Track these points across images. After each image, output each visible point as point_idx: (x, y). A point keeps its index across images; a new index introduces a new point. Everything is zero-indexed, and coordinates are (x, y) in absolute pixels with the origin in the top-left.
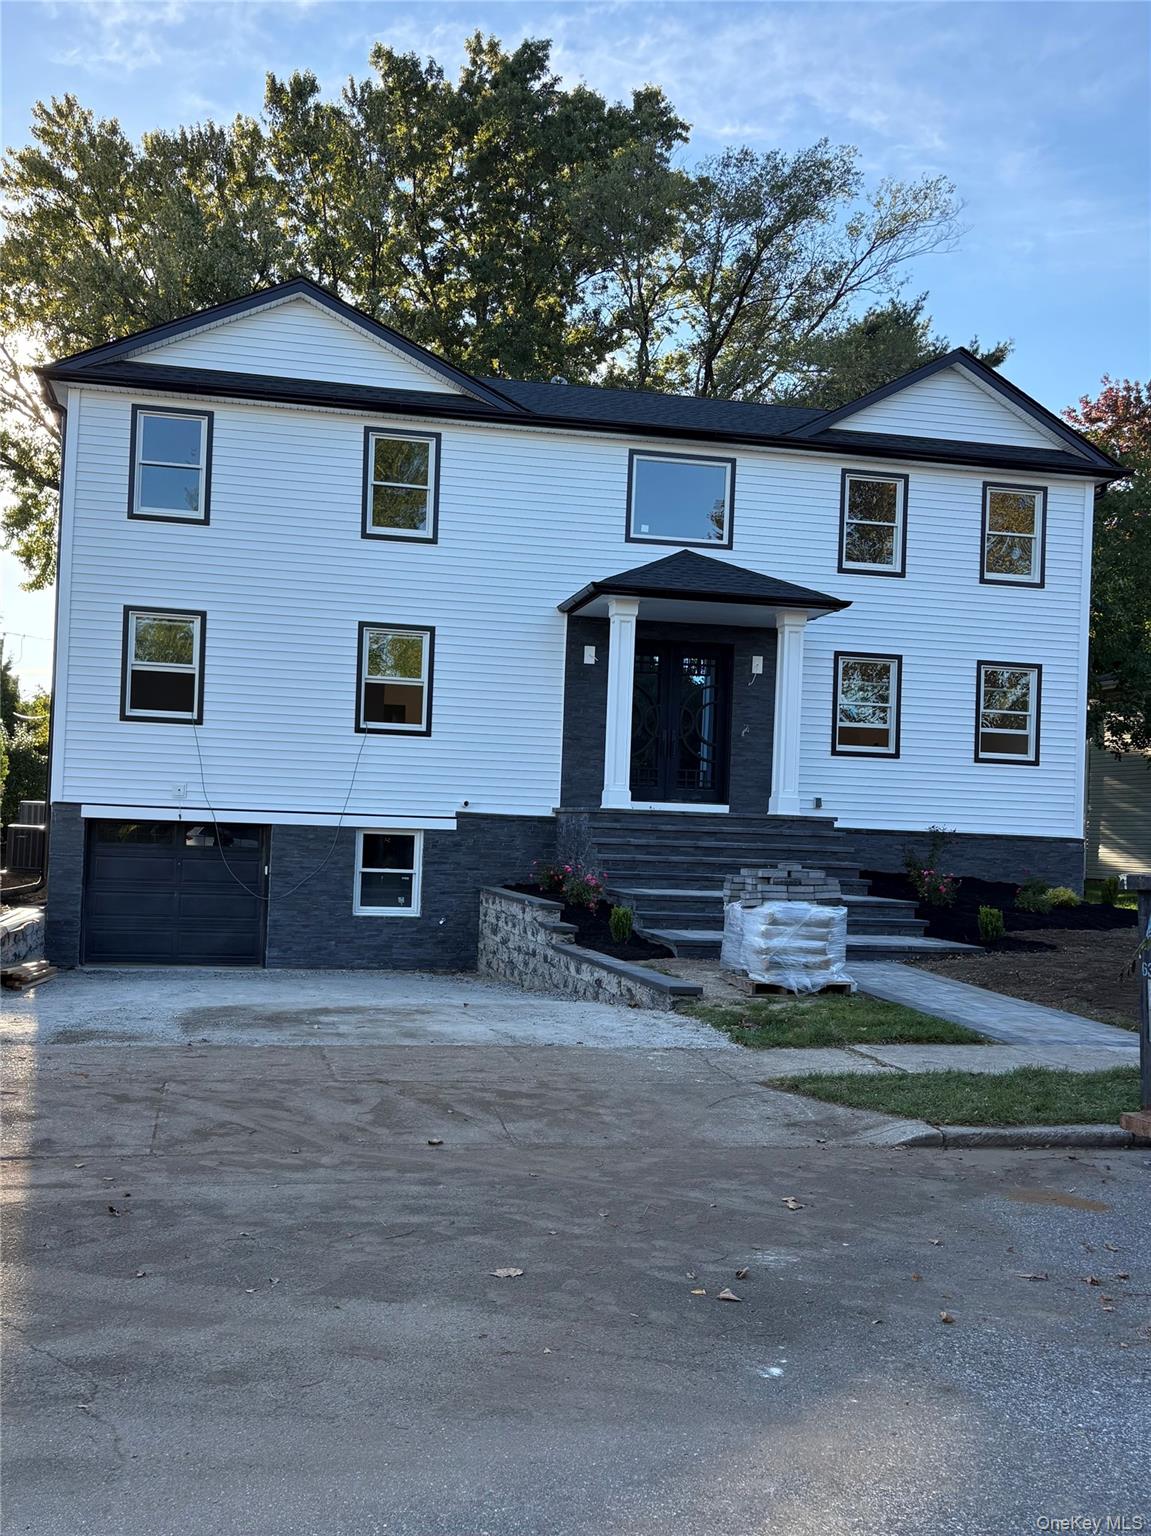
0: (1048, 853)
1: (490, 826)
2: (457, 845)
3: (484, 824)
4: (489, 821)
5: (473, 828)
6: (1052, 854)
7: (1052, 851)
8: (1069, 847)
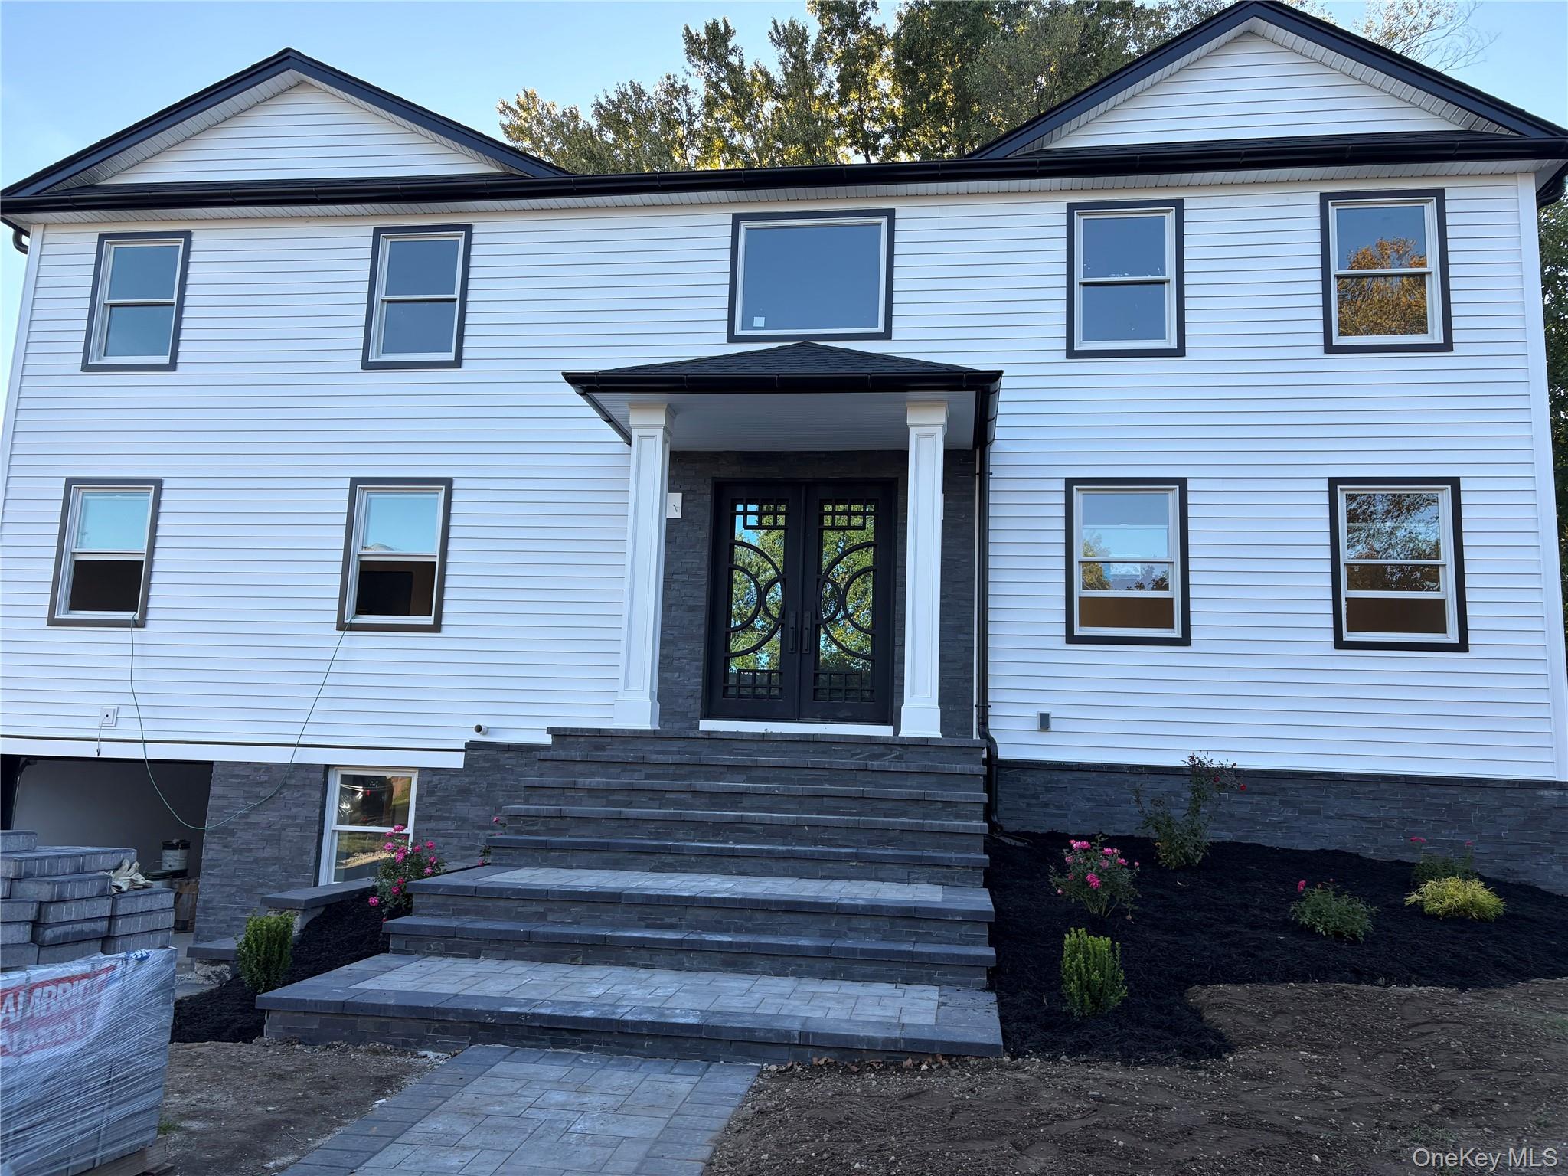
0: (1500, 809)
1: (514, 762)
2: (464, 792)
3: (504, 759)
4: (511, 754)
5: (487, 765)
6: (1506, 811)
7: (1510, 806)
8: (1542, 797)
